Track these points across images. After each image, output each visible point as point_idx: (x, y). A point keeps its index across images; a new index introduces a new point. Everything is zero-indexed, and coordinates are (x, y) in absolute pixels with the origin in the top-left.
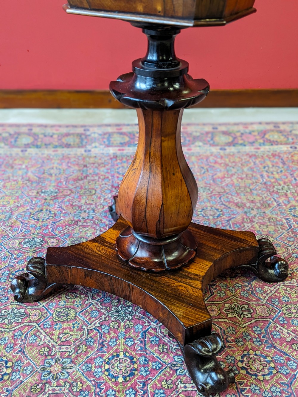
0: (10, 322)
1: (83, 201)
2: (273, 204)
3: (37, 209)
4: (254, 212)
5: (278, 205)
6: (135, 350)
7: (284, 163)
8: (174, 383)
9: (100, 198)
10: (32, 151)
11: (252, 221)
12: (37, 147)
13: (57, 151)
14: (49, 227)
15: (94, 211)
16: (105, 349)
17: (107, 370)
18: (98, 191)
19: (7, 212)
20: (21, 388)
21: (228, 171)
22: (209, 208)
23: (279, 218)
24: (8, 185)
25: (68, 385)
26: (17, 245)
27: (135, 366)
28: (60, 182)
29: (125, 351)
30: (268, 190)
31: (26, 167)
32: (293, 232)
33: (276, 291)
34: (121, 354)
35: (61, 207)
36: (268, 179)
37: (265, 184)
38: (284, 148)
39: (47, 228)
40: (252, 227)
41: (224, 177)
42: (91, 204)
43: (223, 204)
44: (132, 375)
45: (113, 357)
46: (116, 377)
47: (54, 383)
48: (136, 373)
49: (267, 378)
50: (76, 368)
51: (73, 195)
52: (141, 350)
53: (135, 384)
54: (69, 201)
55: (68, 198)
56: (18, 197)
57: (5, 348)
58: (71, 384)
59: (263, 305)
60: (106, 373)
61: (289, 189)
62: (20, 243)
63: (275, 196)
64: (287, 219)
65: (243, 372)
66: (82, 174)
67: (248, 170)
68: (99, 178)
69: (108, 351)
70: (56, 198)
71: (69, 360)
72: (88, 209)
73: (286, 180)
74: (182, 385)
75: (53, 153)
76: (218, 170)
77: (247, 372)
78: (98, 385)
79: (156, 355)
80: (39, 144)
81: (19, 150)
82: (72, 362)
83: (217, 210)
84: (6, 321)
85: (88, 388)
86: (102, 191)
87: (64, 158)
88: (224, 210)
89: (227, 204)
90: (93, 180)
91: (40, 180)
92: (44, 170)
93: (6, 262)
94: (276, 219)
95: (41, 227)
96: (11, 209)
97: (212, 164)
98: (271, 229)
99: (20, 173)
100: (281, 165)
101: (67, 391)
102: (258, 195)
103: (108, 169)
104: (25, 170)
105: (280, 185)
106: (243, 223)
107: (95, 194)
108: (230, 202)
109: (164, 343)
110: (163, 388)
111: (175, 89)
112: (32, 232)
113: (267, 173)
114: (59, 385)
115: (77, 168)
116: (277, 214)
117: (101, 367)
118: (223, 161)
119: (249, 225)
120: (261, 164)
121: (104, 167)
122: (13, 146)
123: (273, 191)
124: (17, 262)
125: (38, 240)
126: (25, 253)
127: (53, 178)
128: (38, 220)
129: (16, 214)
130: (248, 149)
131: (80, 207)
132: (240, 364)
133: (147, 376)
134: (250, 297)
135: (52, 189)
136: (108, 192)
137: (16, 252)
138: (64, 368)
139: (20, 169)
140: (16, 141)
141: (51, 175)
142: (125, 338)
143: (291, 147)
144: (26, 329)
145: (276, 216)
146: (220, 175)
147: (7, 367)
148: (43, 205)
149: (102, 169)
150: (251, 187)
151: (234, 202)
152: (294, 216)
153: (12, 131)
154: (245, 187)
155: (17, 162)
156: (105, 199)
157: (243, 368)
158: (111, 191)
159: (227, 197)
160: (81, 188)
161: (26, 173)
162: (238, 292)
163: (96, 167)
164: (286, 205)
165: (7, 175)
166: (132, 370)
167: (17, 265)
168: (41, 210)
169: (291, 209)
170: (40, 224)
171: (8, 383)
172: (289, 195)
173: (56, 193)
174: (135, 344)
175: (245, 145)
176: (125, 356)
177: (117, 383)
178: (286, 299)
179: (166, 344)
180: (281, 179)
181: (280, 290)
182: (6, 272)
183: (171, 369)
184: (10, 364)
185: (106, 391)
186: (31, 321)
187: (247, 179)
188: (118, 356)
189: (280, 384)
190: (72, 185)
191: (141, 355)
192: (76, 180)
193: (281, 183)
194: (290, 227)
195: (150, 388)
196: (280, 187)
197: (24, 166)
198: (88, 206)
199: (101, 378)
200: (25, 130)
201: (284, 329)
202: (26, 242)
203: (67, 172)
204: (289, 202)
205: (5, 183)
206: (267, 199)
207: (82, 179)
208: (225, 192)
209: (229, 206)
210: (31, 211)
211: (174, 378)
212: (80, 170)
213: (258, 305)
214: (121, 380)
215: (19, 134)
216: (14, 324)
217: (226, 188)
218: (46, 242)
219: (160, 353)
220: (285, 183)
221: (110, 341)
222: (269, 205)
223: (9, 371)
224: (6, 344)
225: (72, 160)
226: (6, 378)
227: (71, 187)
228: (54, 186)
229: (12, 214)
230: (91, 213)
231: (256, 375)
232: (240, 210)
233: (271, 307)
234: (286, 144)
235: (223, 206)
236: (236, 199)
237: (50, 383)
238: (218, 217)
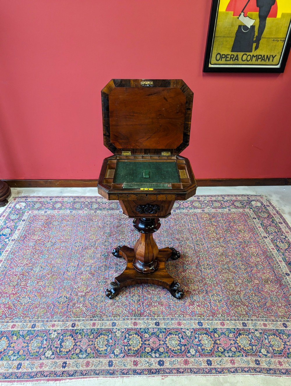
0: (102, 284)
1: (120, 237)
2: (190, 239)
3: (104, 240)
4: (183, 243)
5: (192, 239)
6: (140, 293)
7: (198, 219)
8: (151, 303)
9: (126, 236)
10: (98, 212)
11: (181, 247)
12: (101, 210)
13: (108, 212)
14: (110, 249)
15: (125, 242)
16: (131, 293)
17: (132, 299)
18: (126, 232)
19: (94, 242)
20: (108, 304)
21: (175, 223)
22: (167, 241)
23: (191, 245)
24: (92, 229)
25: (121, 303)
26: (99, 256)
27: (140, 298)
28: (111, 228)
29: (137, 294)
30: (190, 232)
31: (97, 220)
32: (195, 251)
33: (185, 275)
34: (136, 294)
35: (113, 240)
36: (190, 227)
37: (189, 229)
38: (199, 211)
39: (109, 249)
40: (181, 249)
41: (174, 226)
42: (123, 239)
43: (172, 239)
44: (139, 301)
45: (134, 295)
46: (135, 301)
47: (117, 303)
48: (140, 300)
49: (178, 302)
50: (123, 298)
51: (116, 234)
52: (142, 293)
53: (140, 303)
54: (115, 237)
55: (115, 236)
56: (96, 235)
57: (101, 292)
58: (122, 303)
59: (180, 279)
60: (132, 300)
61: (197, 232)
62: (100, 255)
63: (192, 235)
64: (194, 246)
65: (172, 300)
66: (119, 224)
67: (183, 222)
68: (126, 226)
69: (132, 293)
70: (110, 236)
71: (121, 296)
72: (123, 241)
73: (197, 228)
74: (154, 304)
75: (107, 213)
76: (172, 222)
77: (173, 300)
78: (130, 303)
79: (146, 295)
80: (101, 208)
81: (94, 211)
82: (122, 297)
83: (170, 241)
84: (101, 284)
85: (127, 304)
86: (127, 232)
87: (112, 215)
88: (172, 242)
89: (173, 239)
90: (124, 227)
91: (104, 227)
92: (105, 222)
93: (97, 263)
94: (190, 245)
95: (107, 249)
96: (95, 241)
97: (170, 219)
98: (188, 250)
99: (96, 223)
100: (196, 220)
101: (121, 305)
102: (185, 234)
103: (129, 221)
104: (97, 222)
105: (194, 230)
106: (178, 247)
107: (125, 234)
108: (174, 238)
109: (149, 291)
110: (148, 305)
111: (152, 228)
112: (104, 251)
113: (190, 224)
114: (118, 303)
115: (117, 221)
116: (191, 244)
117: (130, 298)
118: (174, 218)
119: (180, 248)
120: (189, 219)
121: (128, 220)
122: (91, 209)
123: (191, 233)
124: (101, 263)
125: (106, 254)
126: (103, 259)
127: (109, 226)
128: (105, 246)
129: (97, 243)
130: (185, 211)
131: (120, 240)
132: (171, 298)
133: (144, 301)
134: (176, 276)
135: (108, 231)
136: (130, 233)
137: (99, 259)
138: (120, 299)
139: (95, 221)
140: (91, 207)
141: (107, 224)
142: (137, 290)
143: (202, 210)
144: (107, 286)
145: (190, 244)
146: (172, 224)
147: (103, 298)
148: (106, 239)
149: (127, 221)
150: (183, 231)
151: (176, 238)
152: (197, 244)
153: (89, 200)
154: (181, 231)
155: (93, 218)
156: (128, 236)
157: (171, 299)
158: (131, 233)
159: (174, 236)
160: (119, 231)
161: (98, 224)
162: (173, 275)
163: (124, 220)
164: (195, 239)
165: (91, 224)
166: (139, 299)
167: (101, 264)
168: (106, 241)
169: (196, 241)
170: (106, 247)
171: (104, 302)
172: (197, 235)
173: (110, 233)
174: (140, 291)
175: (184, 209)
176: (137, 295)
177: (135, 303)
178: (188, 277)
179: (150, 292)
180: (195, 227)
181: (187, 274)
182: (98, 267)
183: (150, 299)
184: (104, 297)
185: (132, 305)
186: (108, 284)
187: (182, 227)
188: (135, 295)
189: (182, 304)
190: (116, 229)
191: (142, 295)
192: (117, 227)
193: (195, 229)
194: (195, 249)
195: (144, 304)
196: (194, 231)
197: (96, 220)
198: (123, 240)
199: (130, 301)
200: (94, 200)
201: (185, 287)
202: (102, 255)
203: (113, 223)
204: (196, 238)
205: (90, 229)
206: (189, 236)
207: (119, 227)
208: (173, 233)
209: (174, 240)
210: (102, 241)
211: (151, 302)
212: (118, 222)
213: (179, 279)
214: (136, 302)
215: (92, 202)
216: (103, 285)
217: (174, 231)
218: (109, 255)
219: (147, 294)
220: (196, 229)
221: (132, 291)
222: (189, 239)
223: (104, 299)
224: (102, 291)
225: (115, 216)
226: (103, 301)
227: (116, 230)
228: (109, 230)
229: (95, 243)
230: (124, 243)
231: (175, 301)
232: (177, 242)
233: (183, 280)
234: (201, 208)
235: (172, 240)
236: (177, 237)
237: (116, 303)
238: (169, 245)
